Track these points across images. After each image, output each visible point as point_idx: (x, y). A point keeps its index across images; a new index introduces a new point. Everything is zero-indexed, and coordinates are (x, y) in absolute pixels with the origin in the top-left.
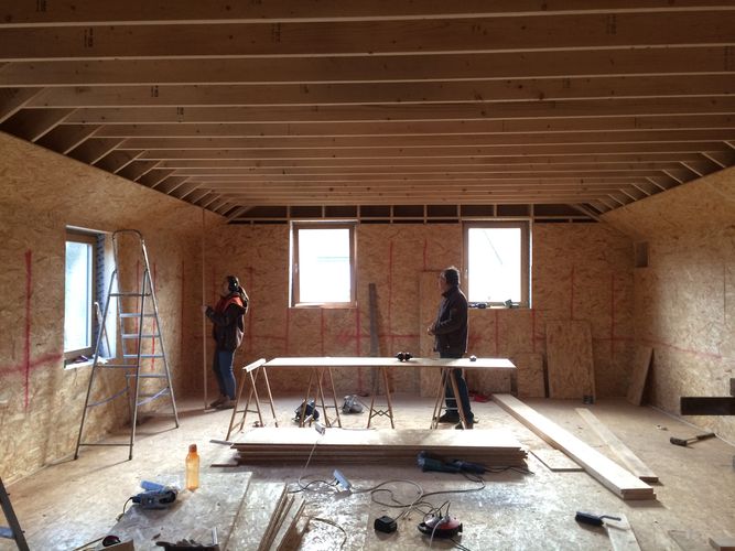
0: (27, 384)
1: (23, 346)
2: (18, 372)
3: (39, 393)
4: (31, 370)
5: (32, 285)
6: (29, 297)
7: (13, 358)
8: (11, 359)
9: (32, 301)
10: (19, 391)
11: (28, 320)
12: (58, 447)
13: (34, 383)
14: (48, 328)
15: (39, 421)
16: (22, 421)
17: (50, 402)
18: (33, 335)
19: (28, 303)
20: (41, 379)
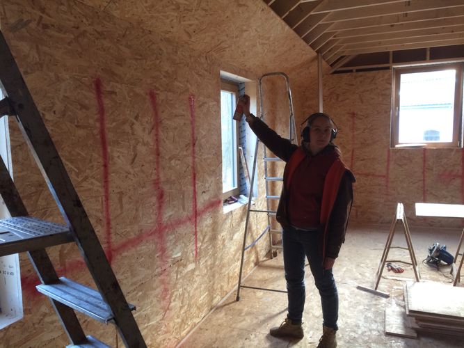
0: (196, 234)
1: (191, 196)
2: (188, 223)
3: (206, 240)
4: (198, 218)
5: (195, 132)
6: (194, 145)
7: (184, 209)
8: (181, 211)
9: (197, 149)
10: (190, 241)
11: (194, 168)
12: (222, 287)
13: (201, 231)
14: (210, 175)
15: (206, 267)
16: (193, 271)
17: (214, 246)
18: (199, 184)
19: (194, 152)
20: (206, 226)
